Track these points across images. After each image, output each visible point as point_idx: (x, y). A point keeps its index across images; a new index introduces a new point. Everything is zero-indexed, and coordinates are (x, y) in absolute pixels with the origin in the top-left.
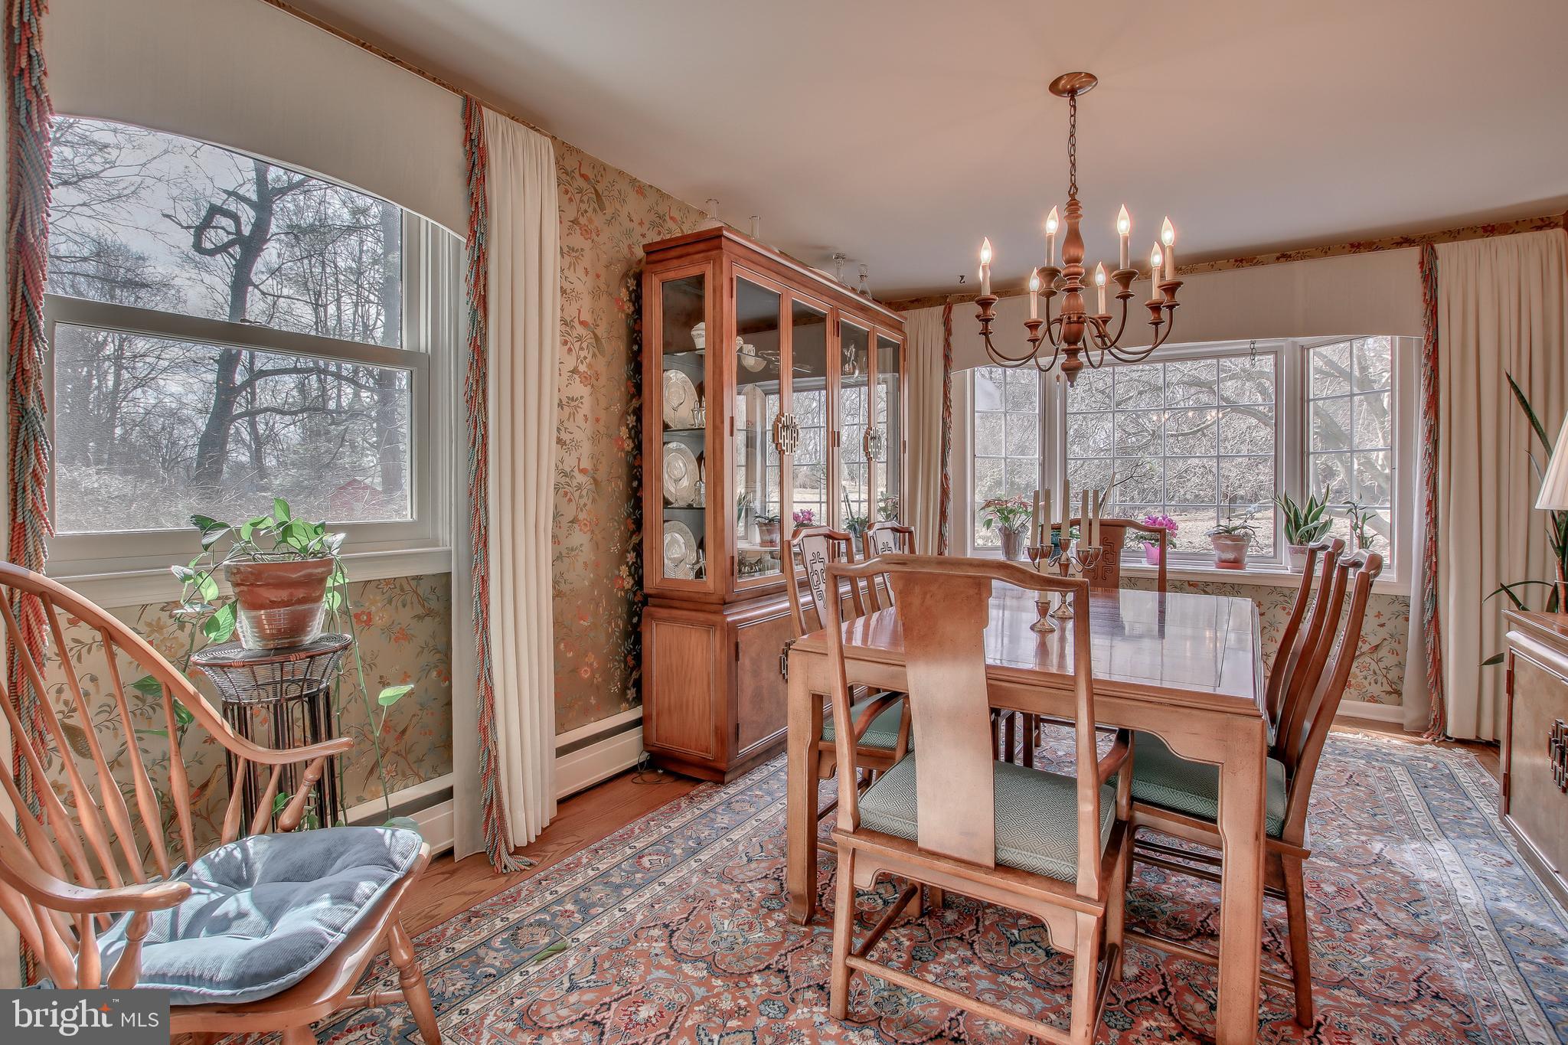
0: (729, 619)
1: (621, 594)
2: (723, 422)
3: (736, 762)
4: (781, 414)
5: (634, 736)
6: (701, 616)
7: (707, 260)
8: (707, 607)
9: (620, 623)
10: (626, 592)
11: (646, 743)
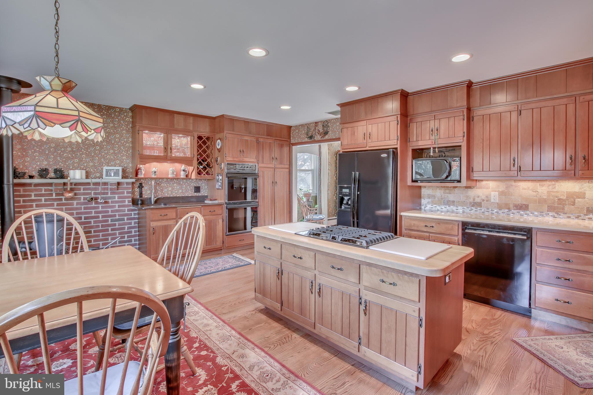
9: (334, 204)
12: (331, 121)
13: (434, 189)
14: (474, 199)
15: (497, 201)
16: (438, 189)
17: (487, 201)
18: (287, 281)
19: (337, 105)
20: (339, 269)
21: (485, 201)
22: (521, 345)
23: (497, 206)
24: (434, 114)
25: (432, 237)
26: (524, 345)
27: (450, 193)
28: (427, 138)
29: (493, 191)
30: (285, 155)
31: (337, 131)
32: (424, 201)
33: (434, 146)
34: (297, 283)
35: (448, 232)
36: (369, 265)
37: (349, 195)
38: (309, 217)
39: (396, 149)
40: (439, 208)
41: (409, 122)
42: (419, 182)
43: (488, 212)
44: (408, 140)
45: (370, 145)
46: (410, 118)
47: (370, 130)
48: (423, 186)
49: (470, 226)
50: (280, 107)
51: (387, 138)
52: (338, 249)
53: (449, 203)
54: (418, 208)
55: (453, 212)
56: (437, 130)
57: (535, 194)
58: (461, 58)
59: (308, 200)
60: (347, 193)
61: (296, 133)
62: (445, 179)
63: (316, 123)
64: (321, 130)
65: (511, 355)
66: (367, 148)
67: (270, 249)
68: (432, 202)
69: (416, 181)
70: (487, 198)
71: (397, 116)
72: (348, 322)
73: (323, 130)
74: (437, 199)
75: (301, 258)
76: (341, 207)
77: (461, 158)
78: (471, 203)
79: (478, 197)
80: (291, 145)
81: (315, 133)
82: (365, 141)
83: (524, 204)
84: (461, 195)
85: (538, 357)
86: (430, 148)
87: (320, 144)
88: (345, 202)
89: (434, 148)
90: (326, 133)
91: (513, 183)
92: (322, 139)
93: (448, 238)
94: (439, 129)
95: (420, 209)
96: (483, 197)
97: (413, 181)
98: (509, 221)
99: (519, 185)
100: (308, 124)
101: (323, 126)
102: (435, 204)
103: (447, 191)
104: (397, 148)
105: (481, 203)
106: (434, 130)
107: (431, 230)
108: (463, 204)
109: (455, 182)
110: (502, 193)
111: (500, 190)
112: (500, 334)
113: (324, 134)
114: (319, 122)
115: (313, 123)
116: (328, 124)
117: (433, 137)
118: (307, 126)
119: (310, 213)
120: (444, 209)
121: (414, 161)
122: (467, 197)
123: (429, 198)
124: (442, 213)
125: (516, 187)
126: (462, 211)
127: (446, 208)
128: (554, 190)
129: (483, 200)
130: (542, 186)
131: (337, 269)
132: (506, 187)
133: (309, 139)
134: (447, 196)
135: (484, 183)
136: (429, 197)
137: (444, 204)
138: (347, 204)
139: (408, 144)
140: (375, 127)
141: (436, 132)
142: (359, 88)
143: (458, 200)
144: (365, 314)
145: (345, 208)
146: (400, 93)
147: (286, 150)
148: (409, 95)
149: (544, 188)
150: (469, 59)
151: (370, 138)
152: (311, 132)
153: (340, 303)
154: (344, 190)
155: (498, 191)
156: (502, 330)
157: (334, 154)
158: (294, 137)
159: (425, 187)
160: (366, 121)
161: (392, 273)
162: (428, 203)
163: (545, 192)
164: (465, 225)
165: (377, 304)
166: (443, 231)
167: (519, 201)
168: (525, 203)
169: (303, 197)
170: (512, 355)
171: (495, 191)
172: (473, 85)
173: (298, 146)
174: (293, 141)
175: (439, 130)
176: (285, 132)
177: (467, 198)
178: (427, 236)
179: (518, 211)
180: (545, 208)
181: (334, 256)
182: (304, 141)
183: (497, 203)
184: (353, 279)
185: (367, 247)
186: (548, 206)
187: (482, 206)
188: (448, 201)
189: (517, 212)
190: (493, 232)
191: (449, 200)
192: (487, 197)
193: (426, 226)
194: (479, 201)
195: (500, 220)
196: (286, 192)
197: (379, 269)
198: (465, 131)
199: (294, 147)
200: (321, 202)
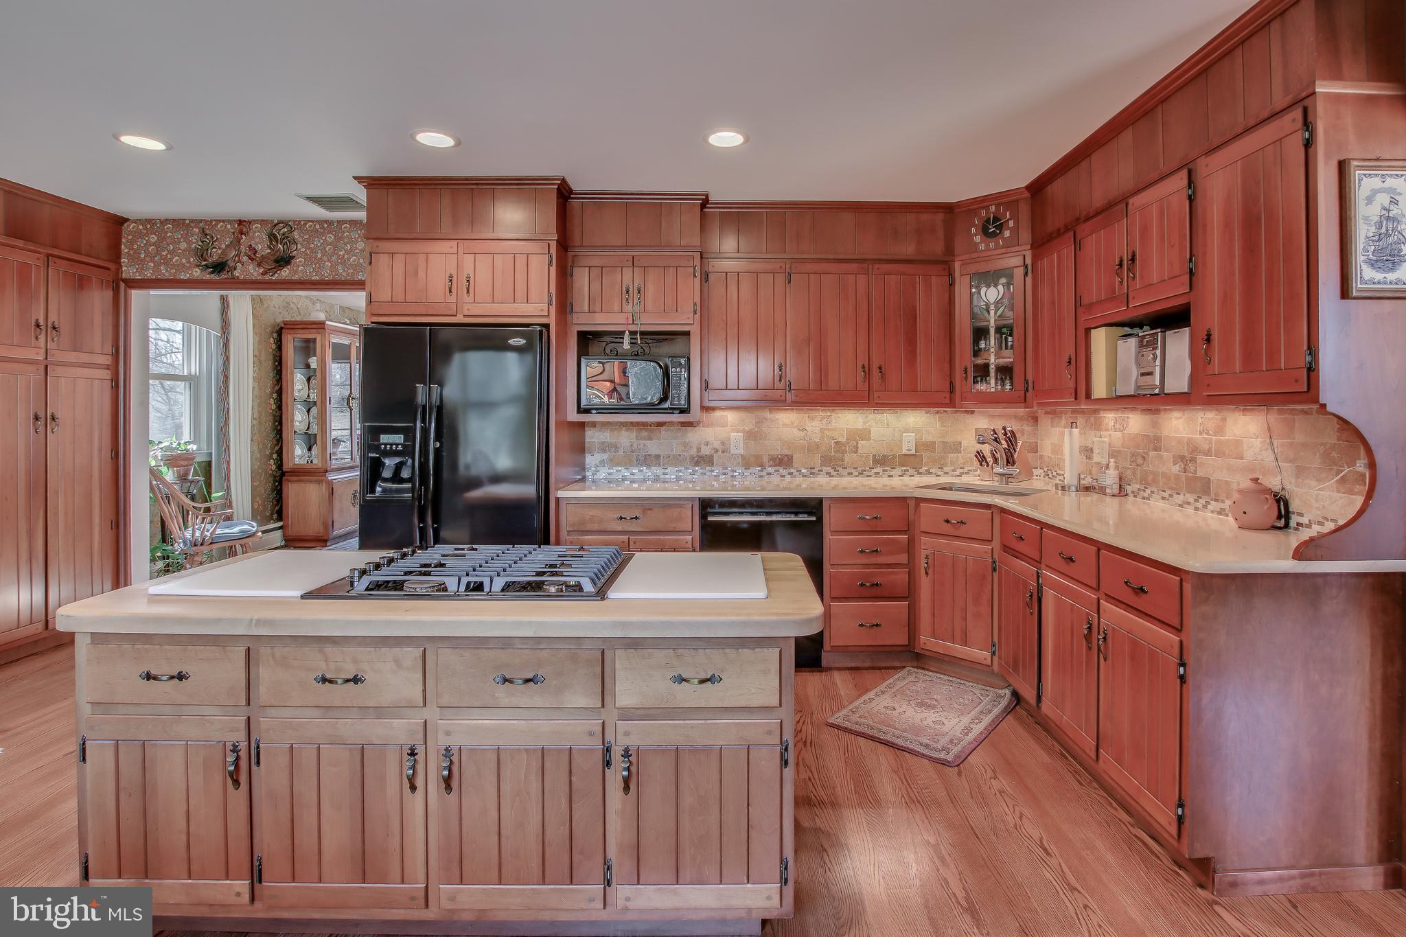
0: (329, 478)
1: (271, 472)
2: (326, 399)
3: (331, 537)
4: (351, 393)
5: (279, 533)
6: (315, 478)
7: (319, 333)
8: (318, 474)
9: (270, 485)
10: (273, 471)
11: (284, 535)
12: (305, 225)
13: (615, 429)
14: (699, 450)
15: (741, 451)
16: (624, 428)
17: (723, 452)
18: (285, 781)
19: (355, 178)
20: (527, 681)
21: (720, 453)
22: (846, 728)
23: (742, 460)
24: (634, 254)
25: (635, 543)
26: (849, 725)
27: (650, 439)
28: (617, 307)
29: (733, 431)
30: (98, 319)
31: (325, 258)
32: (591, 460)
33: (633, 328)
34: (336, 776)
35: (671, 527)
36: (634, 644)
37: (407, 451)
38: (198, 534)
39: (547, 326)
40: (626, 474)
41: (570, 264)
42: (594, 412)
43: (725, 474)
44: (569, 309)
45: (468, 310)
46: (573, 254)
47: (468, 270)
48: (588, 422)
49: (717, 506)
50: (116, 137)
51: (520, 294)
52: (526, 619)
53: (650, 460)
54: (580, 477)
55: (657, 479)
56: (639, 292)
57: (802, 434)
58: (726, 139)
59: (183, 478)
60: (397, 447)
61: (149, 244)
62: (659, 404)
63: (240, 222)
64: (263, 248)
65: (845, 754)
66: (459, 319)
67: (181, 677)
68: (611, 460)
69: (587, 411)
70: (723, 445)
71: (549, 244)
72: (567, 832)
73: (270, 248)
74: (621, 452)
75: (356, 680)
76: (373, 491)
77: (689, 359)
78: (692, 458)
79: (707, 444)
80: (119, 286)
81: (238, 255)
82: (453, 299)
83: (786, 455)
84: (673, 441)
85: (880, 739)
86: (624, 332)
87: (224, 293)
88: (387, 474)
89: (632, 333)
90: (283, 261)
91: (768, 415)
92: (267, 277)
93: (673, 539)
94: (642, 289)
95: (583, 479)
96: (717, 445)
97: (580, 410)
98: (763, 489)
99: (777, 417)
100: (208, 222)
101: (272, 237)
102: (618, 464)
103: (645, 434)
104: (549, 324)
105: (712, 456)
106: (631, 290)
107: (633, 527)
108: (676, 460)
109: (675, 412)
110: (750, 436)
111: (747, 429)
112: (804, 721)
113: (277, 261)
114: (256, 221)
115: (229, 221)
116: (290, 232)
117: (629, 308)
118: (205, 227)
119: (204, 519)
120: (639, 476)
121: (583, 361)
122: (686, 445)
123: (604, 451)
124: (634, 485)
125: (773, 421)
126: (674, 476)
127: (642, 471)
128: (830, 427)
129: (717, 451)
130: (812, 419)
131: (520, 681)
132: (757, 423)
133: (212, 273)
134: (645, 445)
135: (718, 414)
136: (604, 448)
137: (639, 463)
138: (396, 478)
139: (569, 317)
140: (483, 263)
141: (636, 296)
142: (458, 143)
143: (666, 453)
144: (627, 788)
145: (385, 490)
146: (556, 187)
147: (98, 300)
148: (572, 196)
149: (815, 423)
150: (741, 145)
151: (468, 292)
152: (220, 252)
153: (535, 786)
154: (384, 438)
155: (743, 431)
156: (801, 711)
157: (269, 330)
158: (134, 258)
159: (593, 424)
160: (456, 242)
161: (707, 651)
162: (602, 462)
163: (817, 430)
164: (706, 505)
165: (660, 750)
166: (660, 527)
167: (778, 450)
168: (786, 452)
169: (164, 469)
170: (847, 755)
171: (738, 432)
172: (708, 206)
173: (152, 292)
174: (128, 271)
175: (642, 292)
176: (96, 236)
177: (685, 447)
178: (623, 542)
179: (776, 468)
180: (817, 460)
181: (506, 643)
182: (183, 276)
183: (742, 455)
184: (581, 697)
185: (601, 594)
186: (822, 457)
187: (715, 464)
188: (647, 457)
189: (776, 471)
190: (760, 515)
191: (649, 453)
192: (723, 443)
193: (621, 518)
194: (708, 453)
195: (748, 489)
196: (100, 450)
197: (666, 651)
198: (698, 300)
199: (135, 295)
200: (229, 481)
